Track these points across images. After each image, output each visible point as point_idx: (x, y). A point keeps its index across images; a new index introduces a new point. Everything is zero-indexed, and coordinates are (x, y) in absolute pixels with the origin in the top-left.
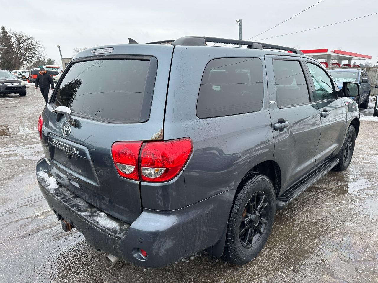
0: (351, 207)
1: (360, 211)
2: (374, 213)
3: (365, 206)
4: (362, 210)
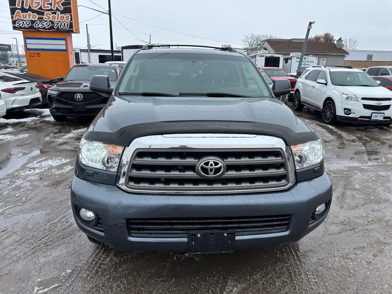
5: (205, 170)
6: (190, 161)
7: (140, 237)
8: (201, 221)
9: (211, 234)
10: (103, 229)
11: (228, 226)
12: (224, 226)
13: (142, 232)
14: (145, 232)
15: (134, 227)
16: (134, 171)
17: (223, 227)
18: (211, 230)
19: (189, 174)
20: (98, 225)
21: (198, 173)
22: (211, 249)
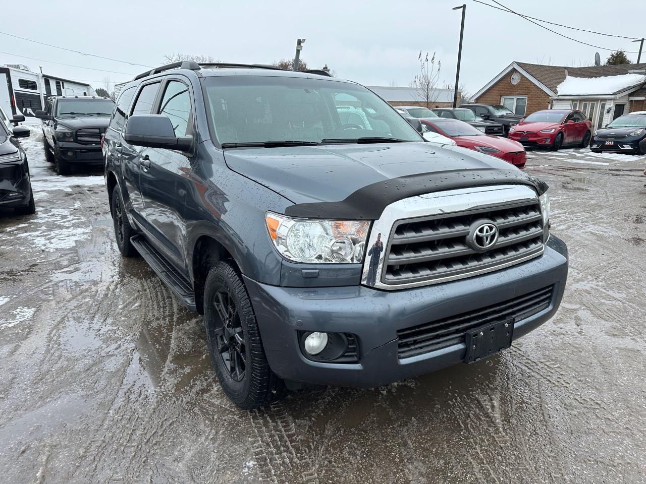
0: (109, 321)
1: (93, 322)
2: (73, 329)
3: (94, 333)
4: (92, 325)
5: (480, 240)
6: (459, 229)
7: (411, 356)
8: (478, 314)
9: (491, 329)
10: (355, 359)
11: (504, 313)
12: (501, 314)
13: (413, 347)
14: (417, 346)
15: (403, 343)
16: (393, 256)
17: (499, 316)
18: (488, 324)
19: (458, 249)
20: (346, 354)
21: (470, 246)
22: (490, 350)
